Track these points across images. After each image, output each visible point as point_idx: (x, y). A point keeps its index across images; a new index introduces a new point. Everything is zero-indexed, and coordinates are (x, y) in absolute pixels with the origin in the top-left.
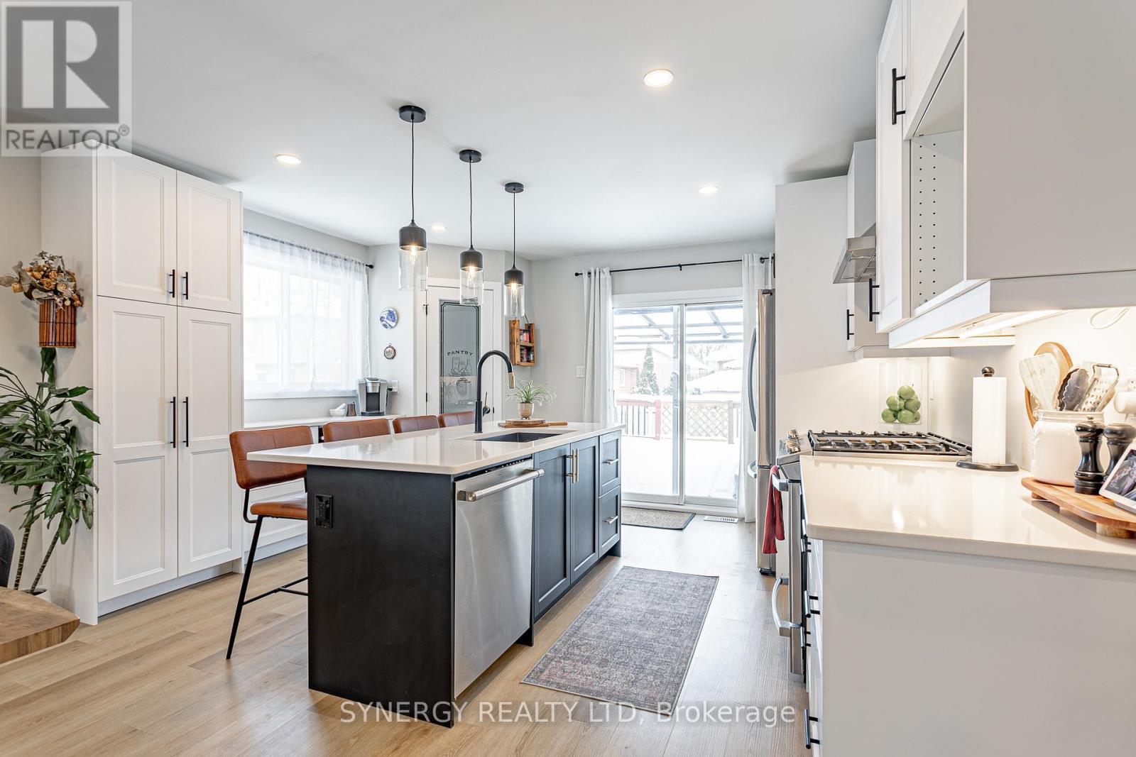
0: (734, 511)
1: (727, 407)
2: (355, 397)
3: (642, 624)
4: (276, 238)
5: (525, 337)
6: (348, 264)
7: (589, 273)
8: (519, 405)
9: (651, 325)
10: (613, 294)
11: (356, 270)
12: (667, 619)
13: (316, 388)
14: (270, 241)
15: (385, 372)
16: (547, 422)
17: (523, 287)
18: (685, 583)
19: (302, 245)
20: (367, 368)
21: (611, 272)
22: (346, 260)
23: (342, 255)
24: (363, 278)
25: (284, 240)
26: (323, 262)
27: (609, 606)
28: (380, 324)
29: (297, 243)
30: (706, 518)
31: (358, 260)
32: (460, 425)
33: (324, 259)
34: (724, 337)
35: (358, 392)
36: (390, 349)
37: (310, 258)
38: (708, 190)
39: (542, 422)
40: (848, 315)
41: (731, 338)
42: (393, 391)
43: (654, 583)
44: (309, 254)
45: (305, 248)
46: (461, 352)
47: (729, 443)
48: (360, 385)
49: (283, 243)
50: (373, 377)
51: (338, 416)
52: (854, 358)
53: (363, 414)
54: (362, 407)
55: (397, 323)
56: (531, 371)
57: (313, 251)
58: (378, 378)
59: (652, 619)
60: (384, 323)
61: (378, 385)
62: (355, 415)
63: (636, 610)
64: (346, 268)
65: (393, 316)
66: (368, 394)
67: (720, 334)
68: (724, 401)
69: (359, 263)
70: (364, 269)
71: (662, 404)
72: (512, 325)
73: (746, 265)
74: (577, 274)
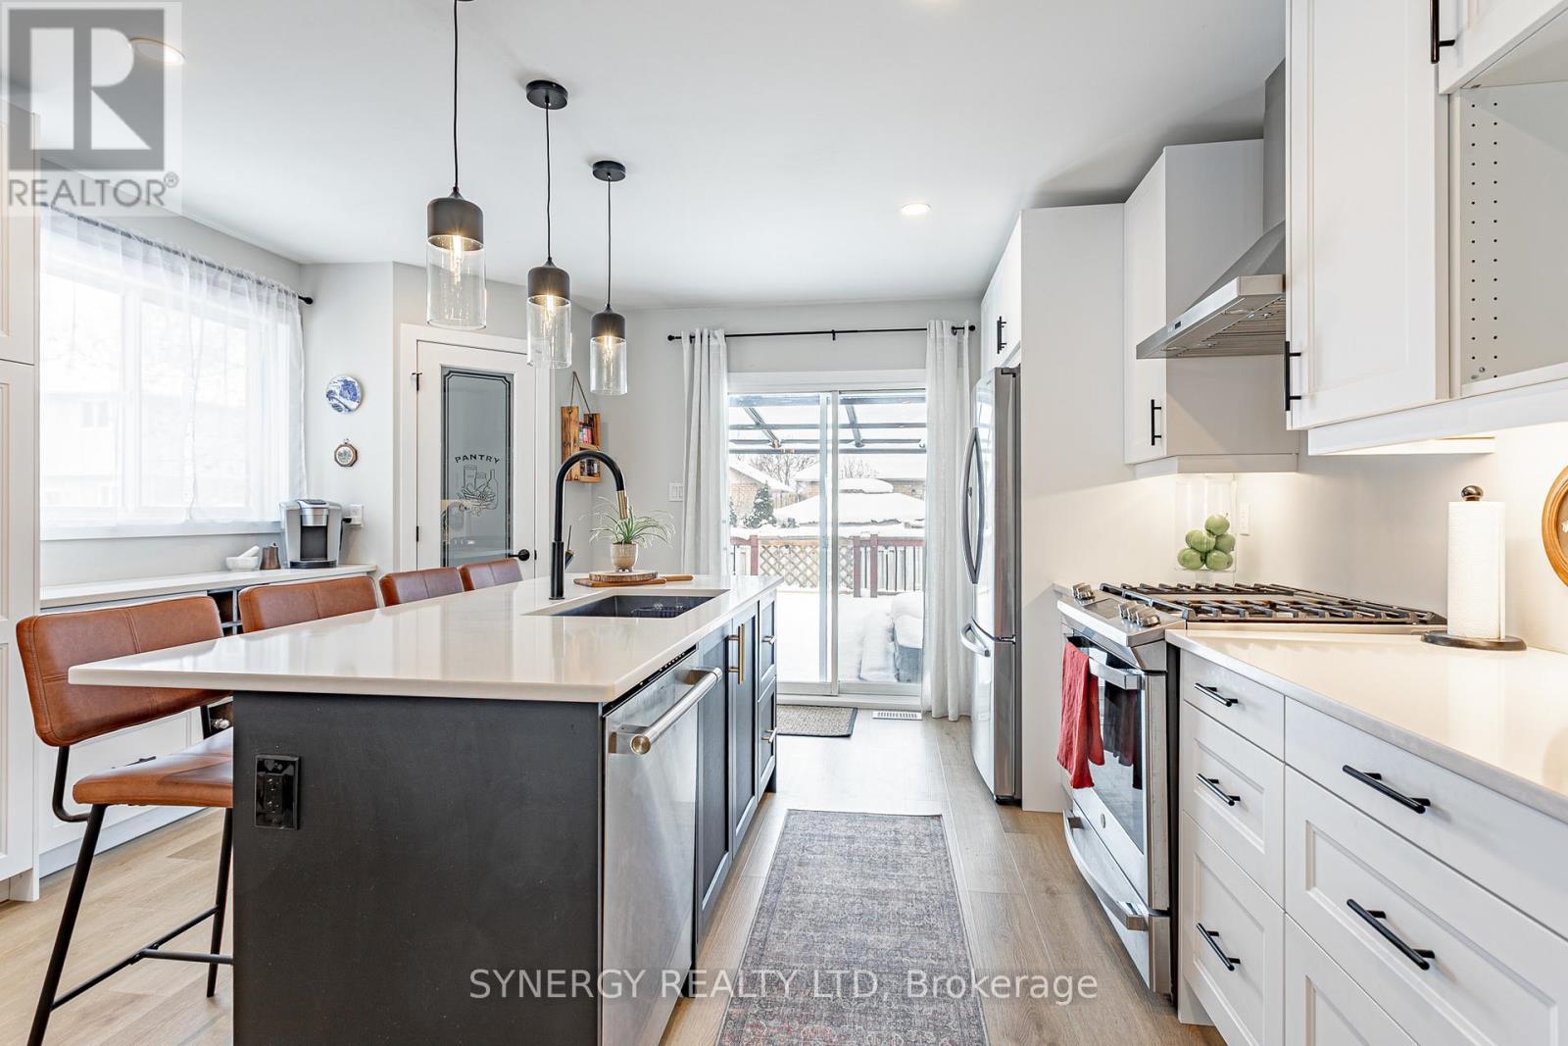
0: (916, 702)
1: (851, 546)
2: (279, 534)
3: (868, 922)
4: (114, 226)
5: (585, 434)
6: (264, 293)
7: (692, 338)
8: (612, 547)
9: (759, 425)
10: (729, 371)
11: (280, 305)
12: (901, 904)
13: (199, 518)
14: (99, 229)
15: (336, 488)
16: (659, 577)
17: (624, 344)
18: (896, 832)
19: (171, 247)
20: (301, 482)
21: (726, 336)
22: (259, 283)
23: (253, 275)
24: (294, 319)
25: (132, 232)
26: (214, 284)
27: (796, 890)
28: (327, 404)
29: (159, 240)
30: (875, 714)
31: (282, 286)
32: (497, 584)
33: (216, 277)
34: (858, 445)
35: (284, 526)
36: (347, 449)
37: (186, 271)
38: (915, 210)
39: (654, 575)
40: (1153, 408)
41: (867, 446)
42: (352, 523)
43: (849, 837)
44: (184, 266)
45: (176, 253)
46: (478, 457)
47: (855, 596)
48: (289, 512)
49: (129, 236)
50: (313, 497)
51: (244, 570)
52: (1134, 474)
53: (294, 565)
54: (292, 553)
55: (360, 404)
56: (593, 489)
57: (193, 259)
58: (325, 499)
59: (879, 909)
60: (335, 402)
61: (325, 512)
62: (279, 567)
63: (843, 893)
64: (260, 299)
65: (352, 389)
66: (304, 529)
67: (852, 441)
68: (847, 536)
69: (286, 293)
70: (295, 303)
71: (759, 542)
72: (567, 415)
73: (932, 336)
74: (671, 338)
